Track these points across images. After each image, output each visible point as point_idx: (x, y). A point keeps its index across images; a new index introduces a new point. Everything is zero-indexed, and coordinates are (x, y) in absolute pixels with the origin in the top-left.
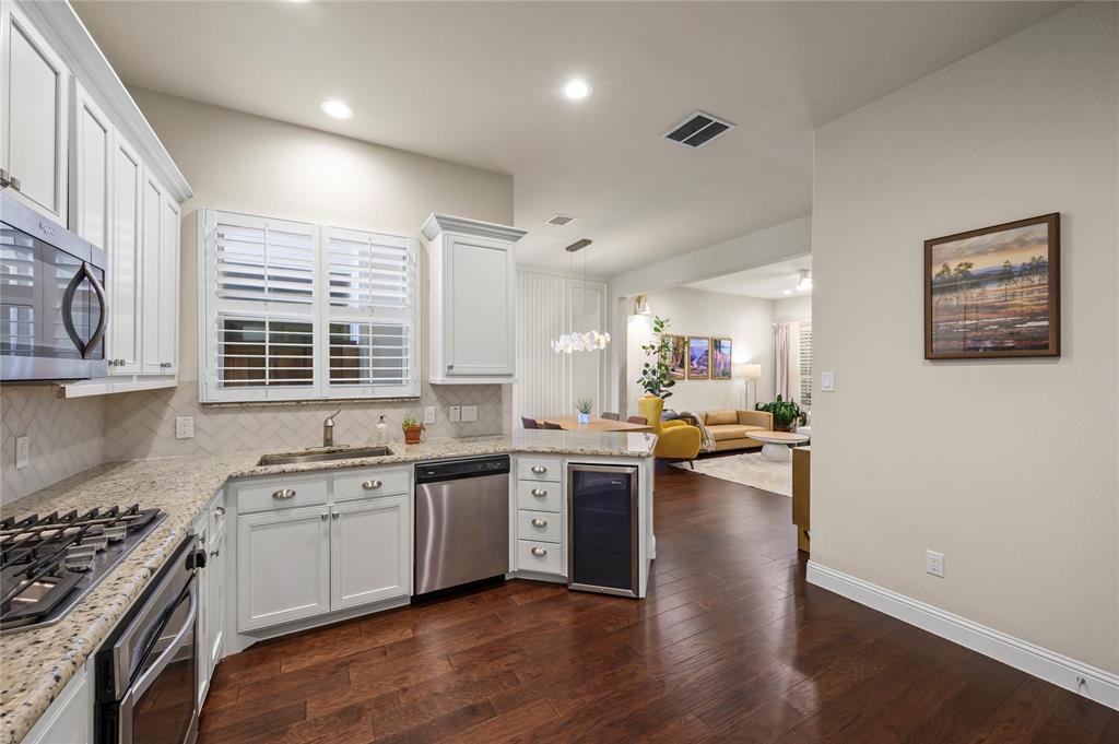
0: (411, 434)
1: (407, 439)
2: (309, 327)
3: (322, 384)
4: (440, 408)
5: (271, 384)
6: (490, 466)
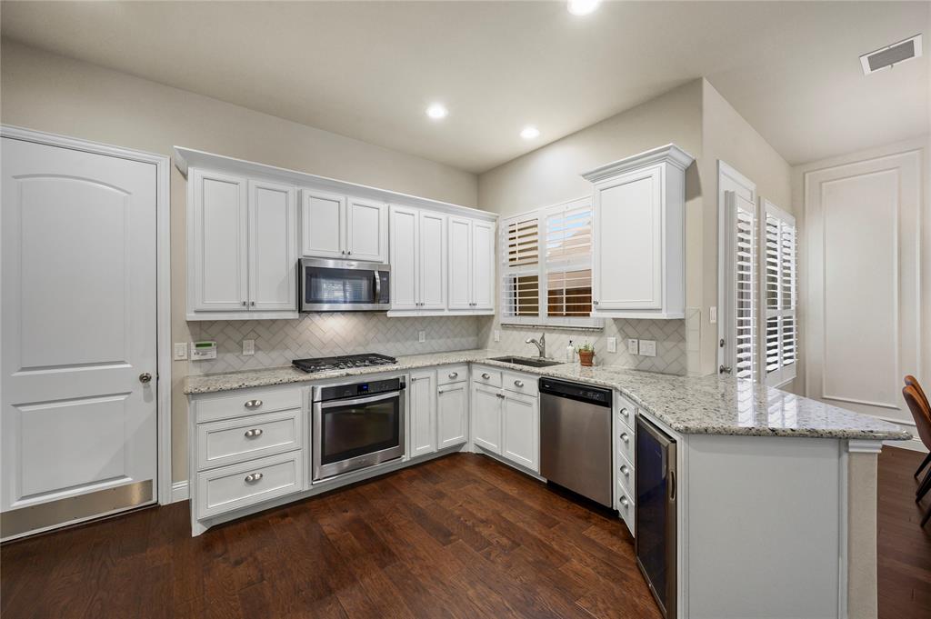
0: (586, 359)
1: (582, 362)
2: (536, 278)
3: (543, 317)
4: (620, 339)
5: (520, 314)
6: (590, 395)
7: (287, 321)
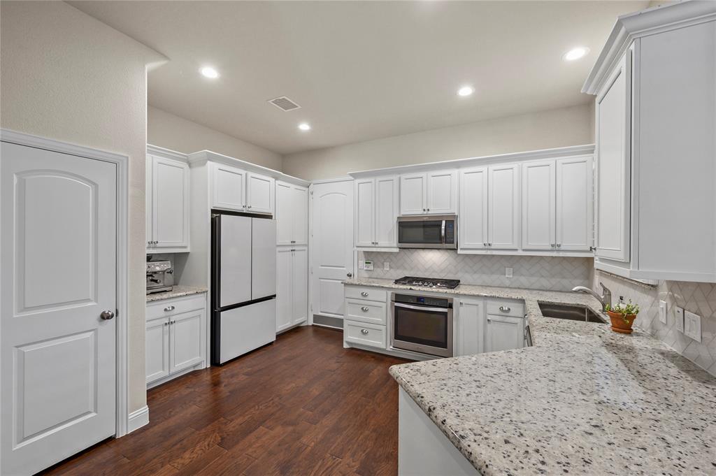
4: (670, 305)
7: (391, 253)
